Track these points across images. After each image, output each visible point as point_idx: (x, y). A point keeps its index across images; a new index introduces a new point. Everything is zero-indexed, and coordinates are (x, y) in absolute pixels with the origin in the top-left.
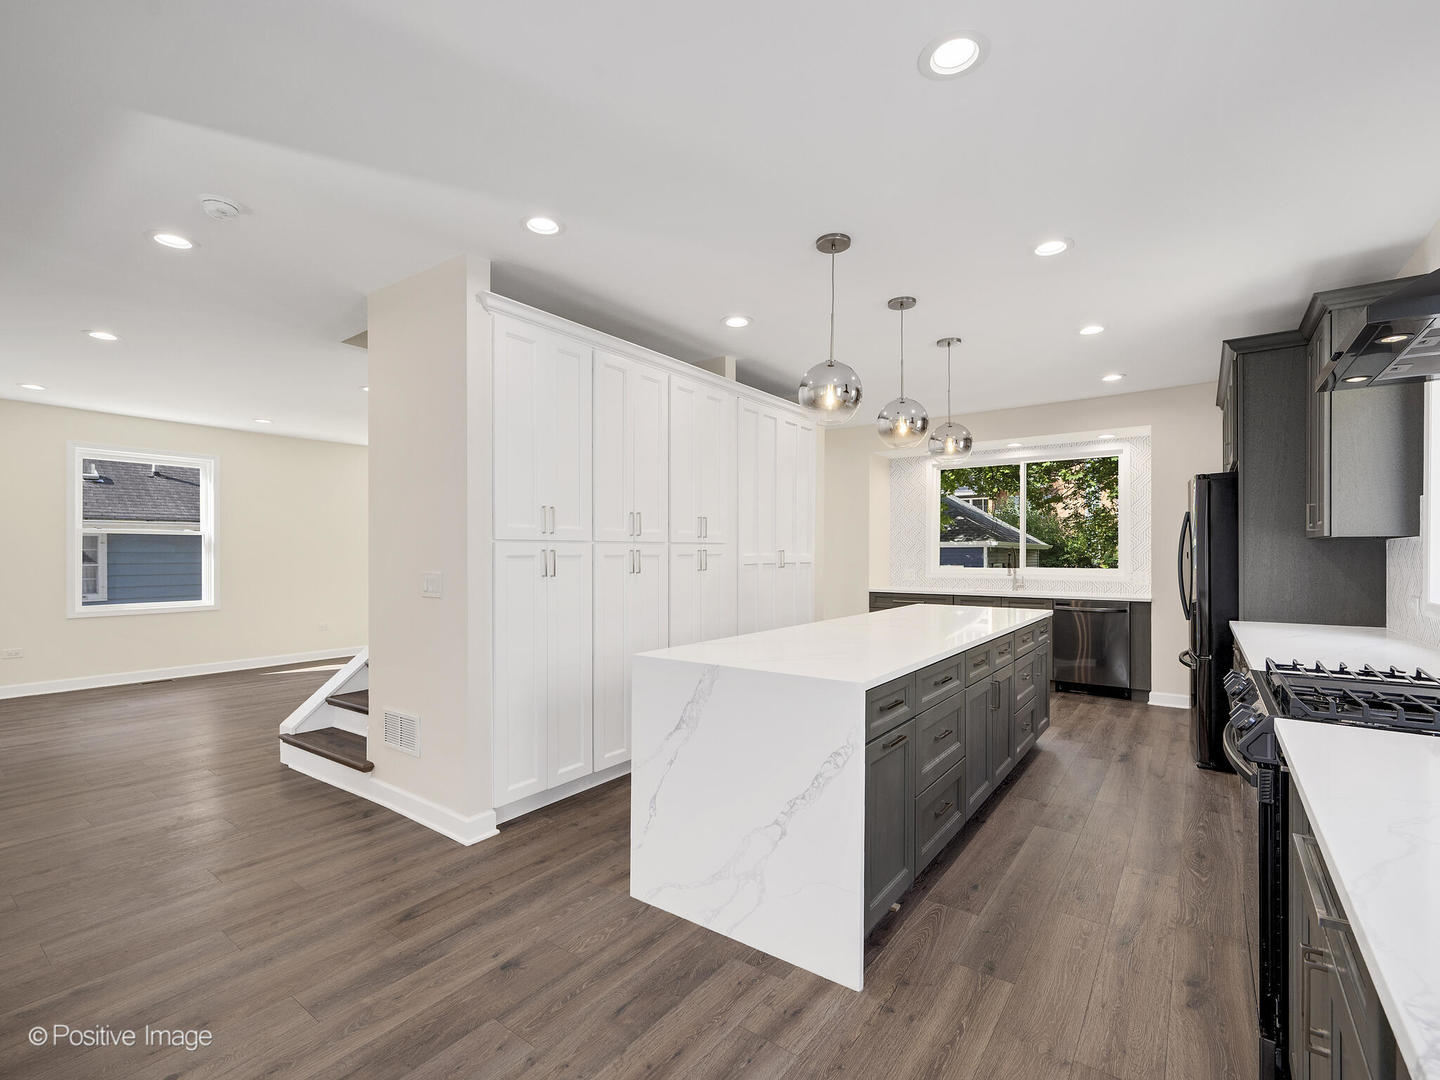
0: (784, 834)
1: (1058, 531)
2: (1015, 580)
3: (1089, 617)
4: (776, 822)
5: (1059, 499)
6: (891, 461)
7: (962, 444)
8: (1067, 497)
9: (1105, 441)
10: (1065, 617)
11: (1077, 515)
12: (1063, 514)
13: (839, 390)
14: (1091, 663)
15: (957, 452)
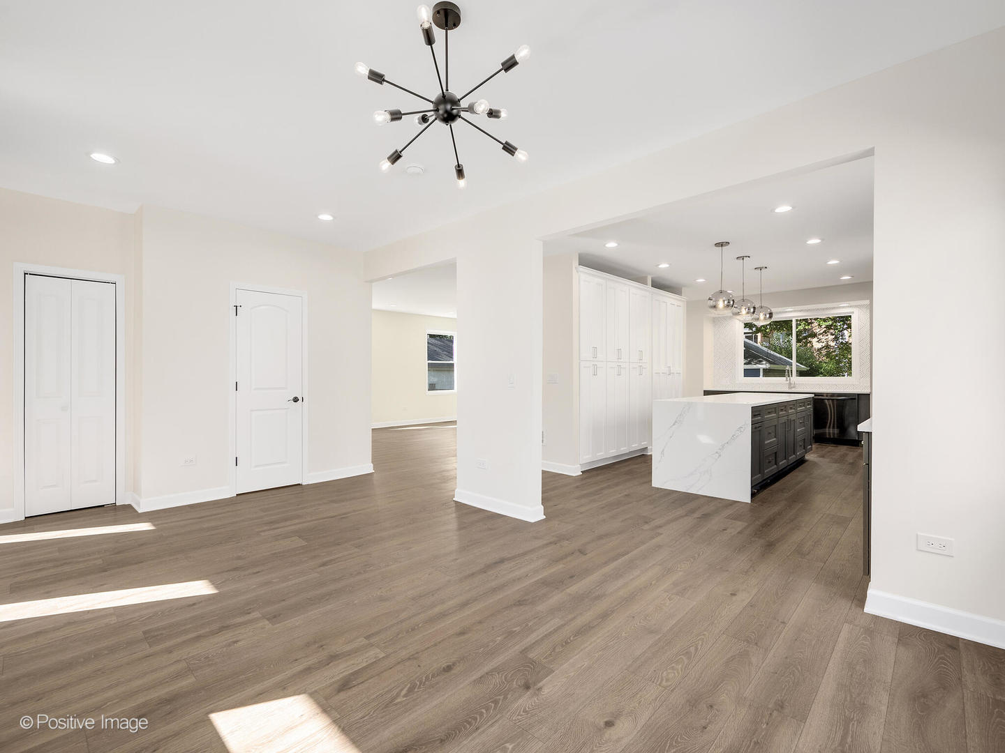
0: (720, 456)
1: (812, 356)
2: (790, 384)
3: (835, 403)
4: (717, 453)
5: (814, 335)
6: (714, 318)
7: (768, 316)
8: (821, 334)
9: (843, 307)
10: (819, 402)
11: (827, 347)
12: (817, 345)
13: (726, 302)
14: (836, 431)
15: (765, 319)
